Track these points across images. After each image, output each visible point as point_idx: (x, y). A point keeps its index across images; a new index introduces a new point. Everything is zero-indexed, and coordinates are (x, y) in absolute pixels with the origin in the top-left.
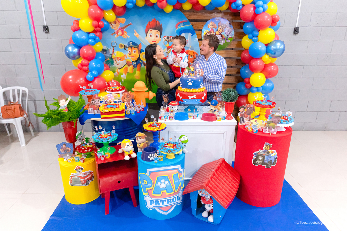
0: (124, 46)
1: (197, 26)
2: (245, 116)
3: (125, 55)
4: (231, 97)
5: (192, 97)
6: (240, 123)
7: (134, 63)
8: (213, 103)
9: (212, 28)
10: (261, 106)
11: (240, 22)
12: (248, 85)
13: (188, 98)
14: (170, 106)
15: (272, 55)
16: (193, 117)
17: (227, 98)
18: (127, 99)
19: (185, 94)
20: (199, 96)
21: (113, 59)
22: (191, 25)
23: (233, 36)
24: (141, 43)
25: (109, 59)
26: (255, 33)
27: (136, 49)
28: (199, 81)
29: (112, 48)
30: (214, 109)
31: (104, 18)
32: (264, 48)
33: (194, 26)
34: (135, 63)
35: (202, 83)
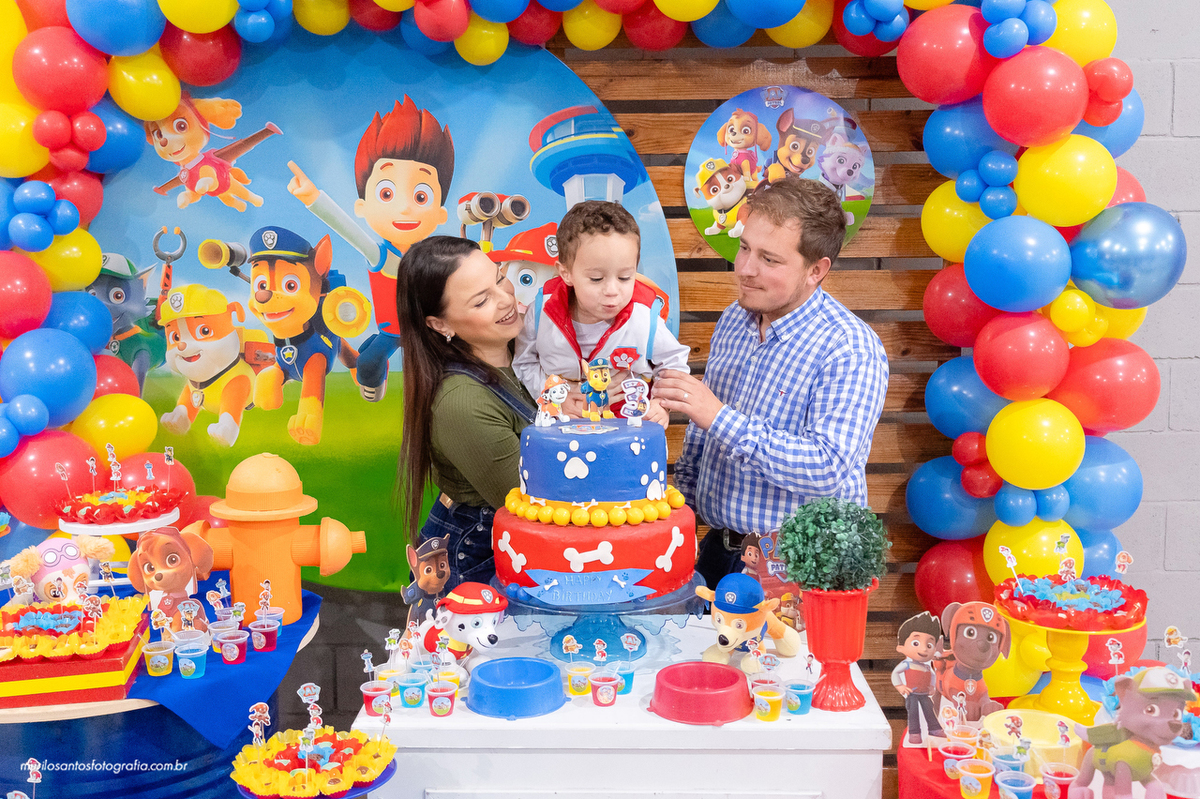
0: (232, 252)
1: (656, 135)
2: (947, 684)
3: (232, 308)
4: (835, 560)
5: (590, 556)
6: (907, 736)
7: (288, 354)
8: (731, 597)
9: (743, 144)
10: (1049, 615)
11: (908, 112)
12: (979, 477)
13: (564, 567)
14: (444, 620)
15: (1112, 294)
16: (595, 689)
17: (810, 563)
18: (164, 572)
19: (543, 533)
20: (634, 551)
21: (162, 328)
22: (620, 130)
23: (870, 191)
24: (327, 237)
25: (139, 330)
26: (995, 165)
27: (301, 268)
28: (637, 452)
29: (159, 269)
30: (735, 636)
31: (107, 96)
32: (1057, 253)
33: (640, 137)
34: (290, 353)
35: (655, 466)
